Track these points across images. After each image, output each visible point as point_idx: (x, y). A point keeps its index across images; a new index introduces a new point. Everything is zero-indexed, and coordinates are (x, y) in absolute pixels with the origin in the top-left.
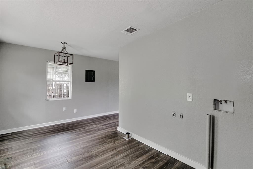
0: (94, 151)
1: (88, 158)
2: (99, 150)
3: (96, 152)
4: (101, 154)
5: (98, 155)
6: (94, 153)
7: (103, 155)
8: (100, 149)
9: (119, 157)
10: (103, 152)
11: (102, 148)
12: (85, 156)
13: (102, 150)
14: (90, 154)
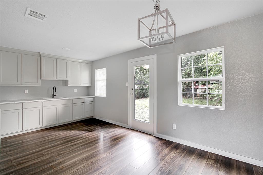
0: (86, 165)
1: (90, 157)
2: (80, 167)
3: (83, 164)
4: (78, 162)
5: (81, 161)
6: (86, 163)
7: (75, 162)
8: (77, 168)
9: (58, 161)
10: (75, 164)
11: (74, 170)
12: (95, 159)
13: (75, 167)
14: (89, 161)
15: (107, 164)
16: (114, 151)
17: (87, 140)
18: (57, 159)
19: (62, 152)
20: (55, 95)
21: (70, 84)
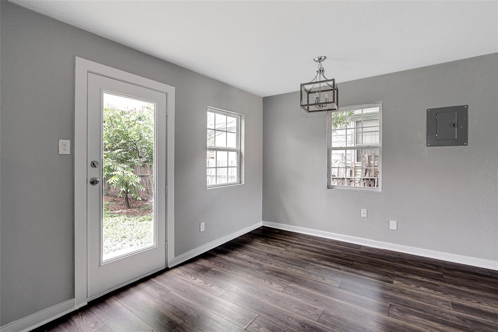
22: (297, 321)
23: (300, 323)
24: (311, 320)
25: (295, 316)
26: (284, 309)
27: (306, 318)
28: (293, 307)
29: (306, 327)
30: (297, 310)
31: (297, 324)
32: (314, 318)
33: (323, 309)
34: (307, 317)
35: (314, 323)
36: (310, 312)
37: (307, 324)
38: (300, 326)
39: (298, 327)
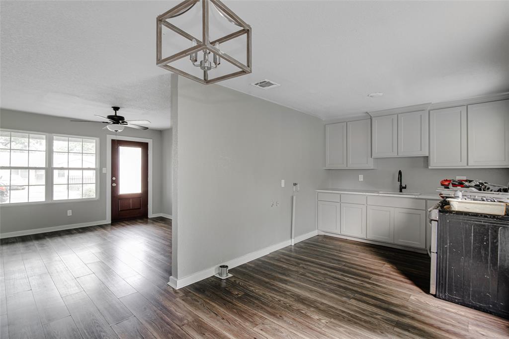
15: (291, 323)
16: (341, 329)
17: (368, 288)
18: (292, 276)
19: (309, 275)
20: (405, 188)
21: (434, 163)
22: (285, 321)
23: (283, 319)
24: (272, 320)
25: (284, 325)
26: (295, 332)
27: (276, 322)
28: (284, 334)
29: (278, 316)
30: (282, 330)
31: (285, 319)
32: (268, 322)
33: (255, 329)
34: (274, 323)
35: (271, 318)
36: (269, 327)
37: (278, 318)
38: (284, 317)
39: (285, 316)
